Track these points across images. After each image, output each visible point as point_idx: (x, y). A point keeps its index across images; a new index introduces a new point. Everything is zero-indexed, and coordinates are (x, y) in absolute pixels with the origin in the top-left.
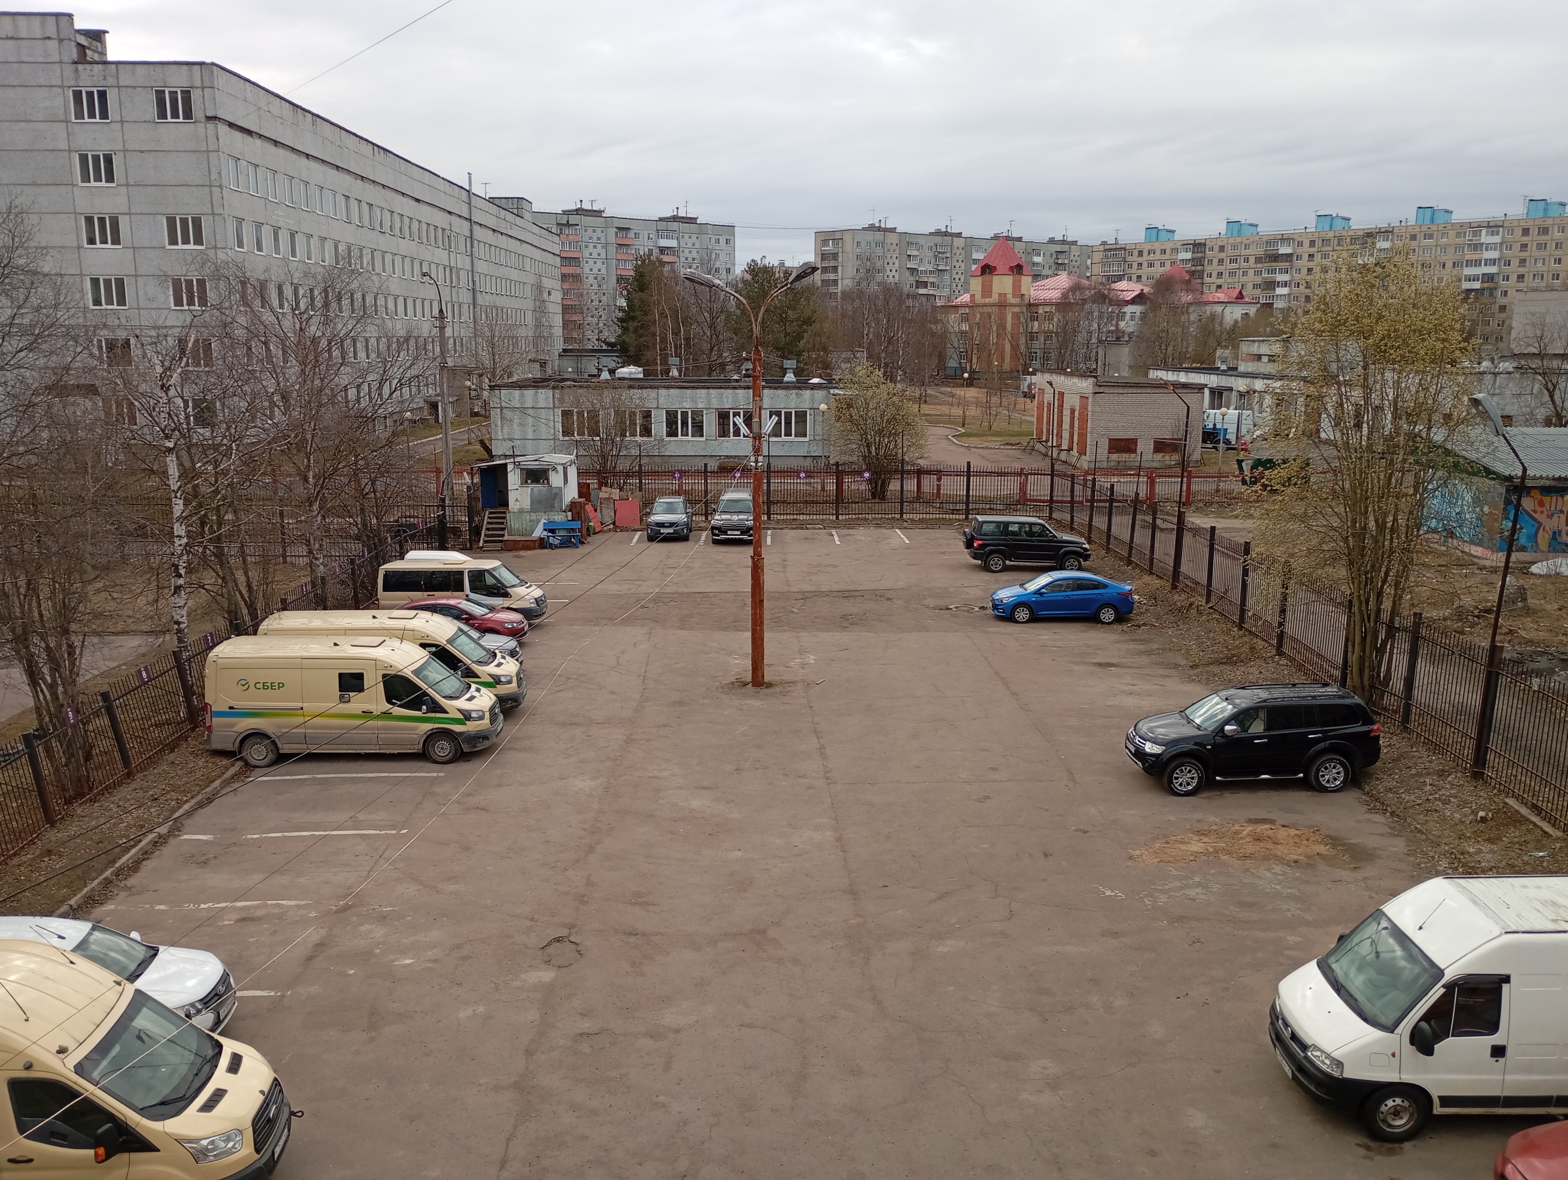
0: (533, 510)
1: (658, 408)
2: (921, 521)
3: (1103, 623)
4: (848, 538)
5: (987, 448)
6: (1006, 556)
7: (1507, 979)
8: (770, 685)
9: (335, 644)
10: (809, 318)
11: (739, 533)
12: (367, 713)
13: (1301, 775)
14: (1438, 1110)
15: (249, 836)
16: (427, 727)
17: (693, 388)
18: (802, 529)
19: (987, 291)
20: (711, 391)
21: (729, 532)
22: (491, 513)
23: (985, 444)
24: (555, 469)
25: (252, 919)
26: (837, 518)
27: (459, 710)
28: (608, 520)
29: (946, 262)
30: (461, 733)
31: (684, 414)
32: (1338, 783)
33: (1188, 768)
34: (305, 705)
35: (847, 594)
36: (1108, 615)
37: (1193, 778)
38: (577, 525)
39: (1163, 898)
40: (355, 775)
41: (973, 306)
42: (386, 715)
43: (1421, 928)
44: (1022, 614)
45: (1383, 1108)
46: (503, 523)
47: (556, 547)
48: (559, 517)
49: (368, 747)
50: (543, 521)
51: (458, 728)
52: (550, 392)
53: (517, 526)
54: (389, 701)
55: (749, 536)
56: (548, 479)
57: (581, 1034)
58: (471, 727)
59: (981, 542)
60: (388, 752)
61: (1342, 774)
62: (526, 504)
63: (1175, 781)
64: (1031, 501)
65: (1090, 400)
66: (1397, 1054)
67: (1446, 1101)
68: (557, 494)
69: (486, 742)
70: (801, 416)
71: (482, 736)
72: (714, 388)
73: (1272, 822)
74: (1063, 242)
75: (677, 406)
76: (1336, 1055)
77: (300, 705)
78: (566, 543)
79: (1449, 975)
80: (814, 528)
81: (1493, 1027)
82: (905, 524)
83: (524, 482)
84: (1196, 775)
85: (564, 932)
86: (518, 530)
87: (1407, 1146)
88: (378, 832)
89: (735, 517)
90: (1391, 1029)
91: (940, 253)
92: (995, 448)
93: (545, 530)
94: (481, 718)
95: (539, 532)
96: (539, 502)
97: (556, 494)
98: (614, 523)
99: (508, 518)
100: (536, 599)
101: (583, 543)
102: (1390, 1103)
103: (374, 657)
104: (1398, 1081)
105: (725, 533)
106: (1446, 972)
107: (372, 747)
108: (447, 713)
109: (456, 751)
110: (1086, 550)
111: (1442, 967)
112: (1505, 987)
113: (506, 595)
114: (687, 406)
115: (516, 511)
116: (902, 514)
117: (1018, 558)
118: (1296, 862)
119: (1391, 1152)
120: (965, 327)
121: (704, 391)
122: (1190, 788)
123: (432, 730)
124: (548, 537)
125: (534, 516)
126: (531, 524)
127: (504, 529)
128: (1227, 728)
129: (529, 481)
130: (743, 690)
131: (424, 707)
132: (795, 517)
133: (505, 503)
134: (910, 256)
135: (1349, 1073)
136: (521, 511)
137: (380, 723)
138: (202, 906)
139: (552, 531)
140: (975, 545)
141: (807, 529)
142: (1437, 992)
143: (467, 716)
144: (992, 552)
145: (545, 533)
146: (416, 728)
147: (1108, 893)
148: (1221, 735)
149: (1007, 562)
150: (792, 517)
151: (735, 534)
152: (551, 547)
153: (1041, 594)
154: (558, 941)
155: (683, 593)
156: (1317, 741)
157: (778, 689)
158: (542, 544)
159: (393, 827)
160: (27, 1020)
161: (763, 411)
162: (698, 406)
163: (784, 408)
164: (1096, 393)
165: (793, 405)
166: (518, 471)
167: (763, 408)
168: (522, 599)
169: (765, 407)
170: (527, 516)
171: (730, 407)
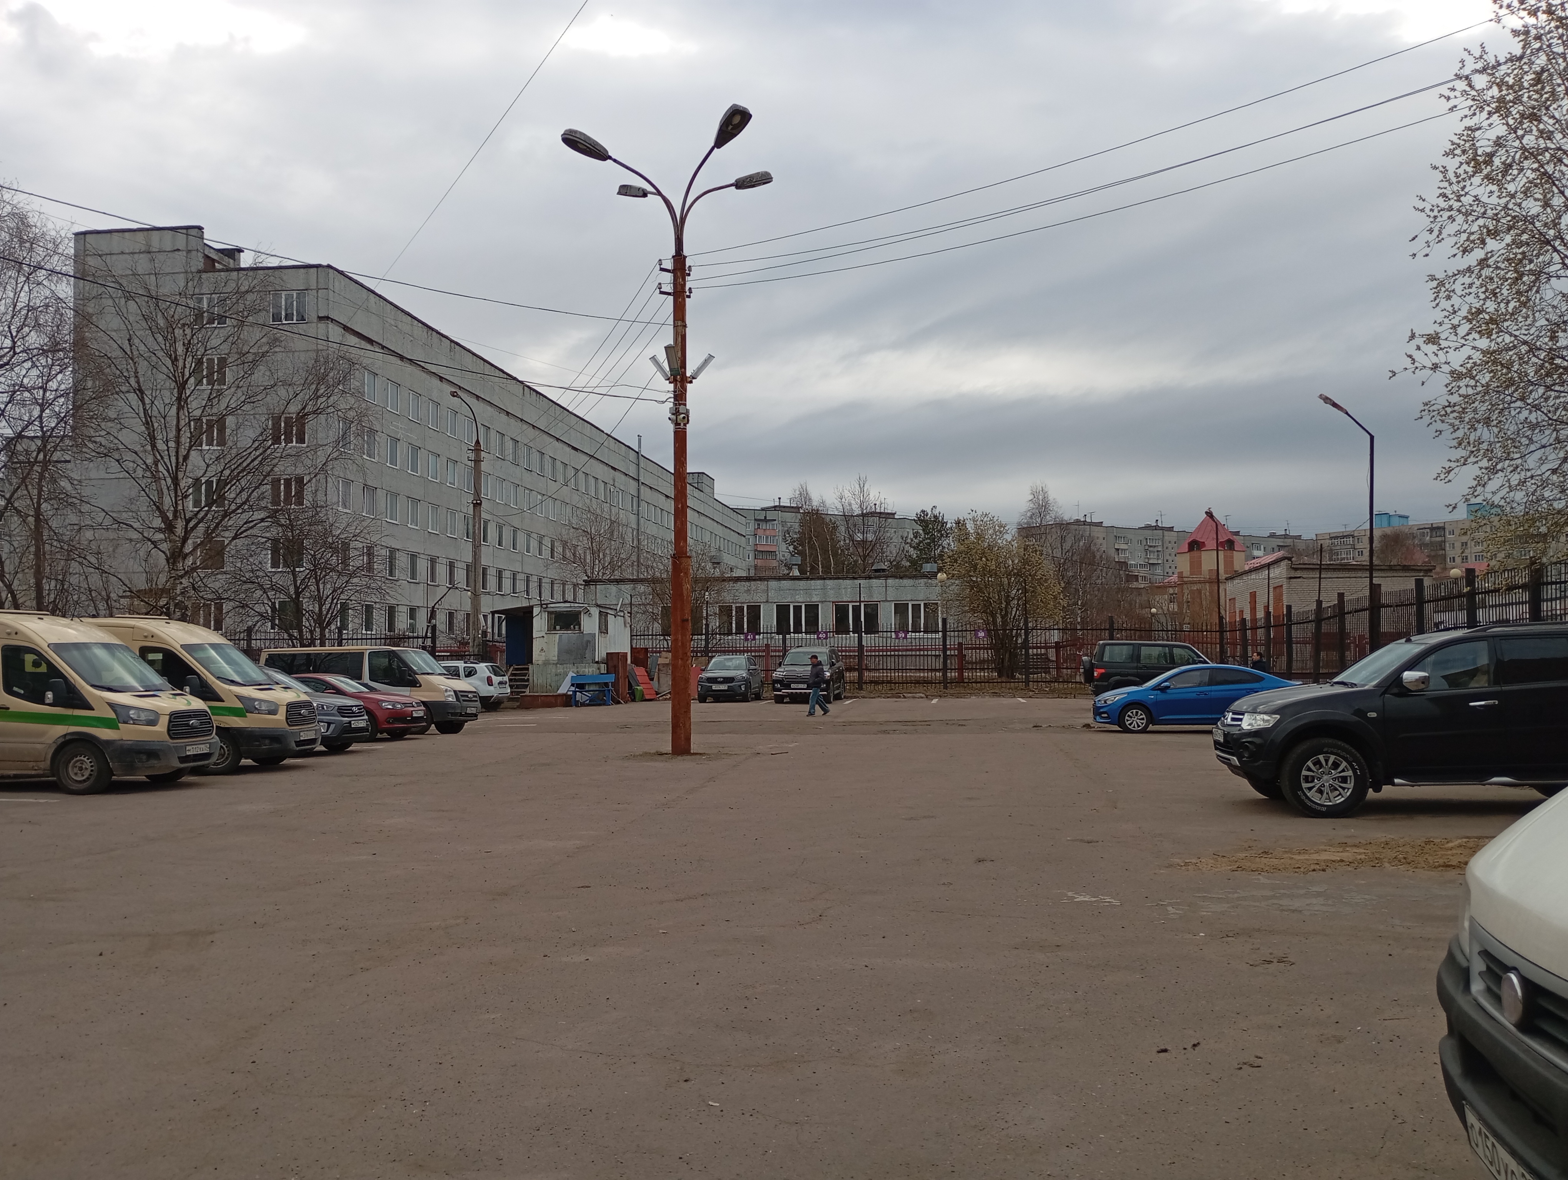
0: (560, 662)
4: (950, 702)
8: (698, 754)
16: (60, 730)
19: (1196, 566)
20: (828, 582)
21: (793, 686)
22: (516, 670)
24: (587, 612)
27: (111, 704)
28: (665, 689)
29: (1158, 556)
30: (109, 743)
31: (797, 609)
33: (1332, 758)
37: (1343, 779)
38: (611, 678)
39: (1216, 907)
41: (1182, 582)
42: (2, 711)
47: (583, 705)
48: (589, 670)
50: (571, 674)
51: (105, 734)
52: (650, 587)
53: (540, 681)
54: (8, 690)
56: (580, 625)
58: (126, 733)
59: (1103, 671)
62: (553, 654)
63: (1305, 785)
65: (1284, 587)
68: (588, 643)
70: (931, 608)
71: (151, 753)
72: (830, 578)
74: (1286, 536)
75: (789, 600)
78: (595, 702)
80: (912, 697)
82: (1031, 694)
83: (552, 628)
84: (1350, 773)
86: (543, 684)
93: (573, 685)
94: (151, 724)
95: (565, 688)
96: (569, 652)
97: (588, 642)
99: (530, 671)
100: (455, 692)
101: (618, 702)
105: (788, 687)
109: (100, 772)
113: (414, 684)
114: (801, 600)
115: (540, 663)
116: (1027, 683)
120: (1174, 607)
121: (819, 582)
122: (1339, 800)
123: (65, 735)
124: (576, 693)
125: (560, 669)
126: (557, 678)
127: (527, 686)
128: (1408, 675)
129: (558, 627)
131: (50, 695)
133: (528, 656)
134: (1118, 550)
136: (546, 663)
139: (581, 686)
140: (1096, 674)
143: (126, 717)
145: (573, 689)
146: (42, 734)
148: (1395, 690)
152: (578, 704)
158: (568, 701)
161: (887, 604)
162: (813, 600)
163: (912, 600)
164: (1291, 578)
165: (921, 597)
166: (545, 615)
167: (886, 601)
168: (433, 688)
169: (889, 599)
170: (552, 670)
171: (849, 600)
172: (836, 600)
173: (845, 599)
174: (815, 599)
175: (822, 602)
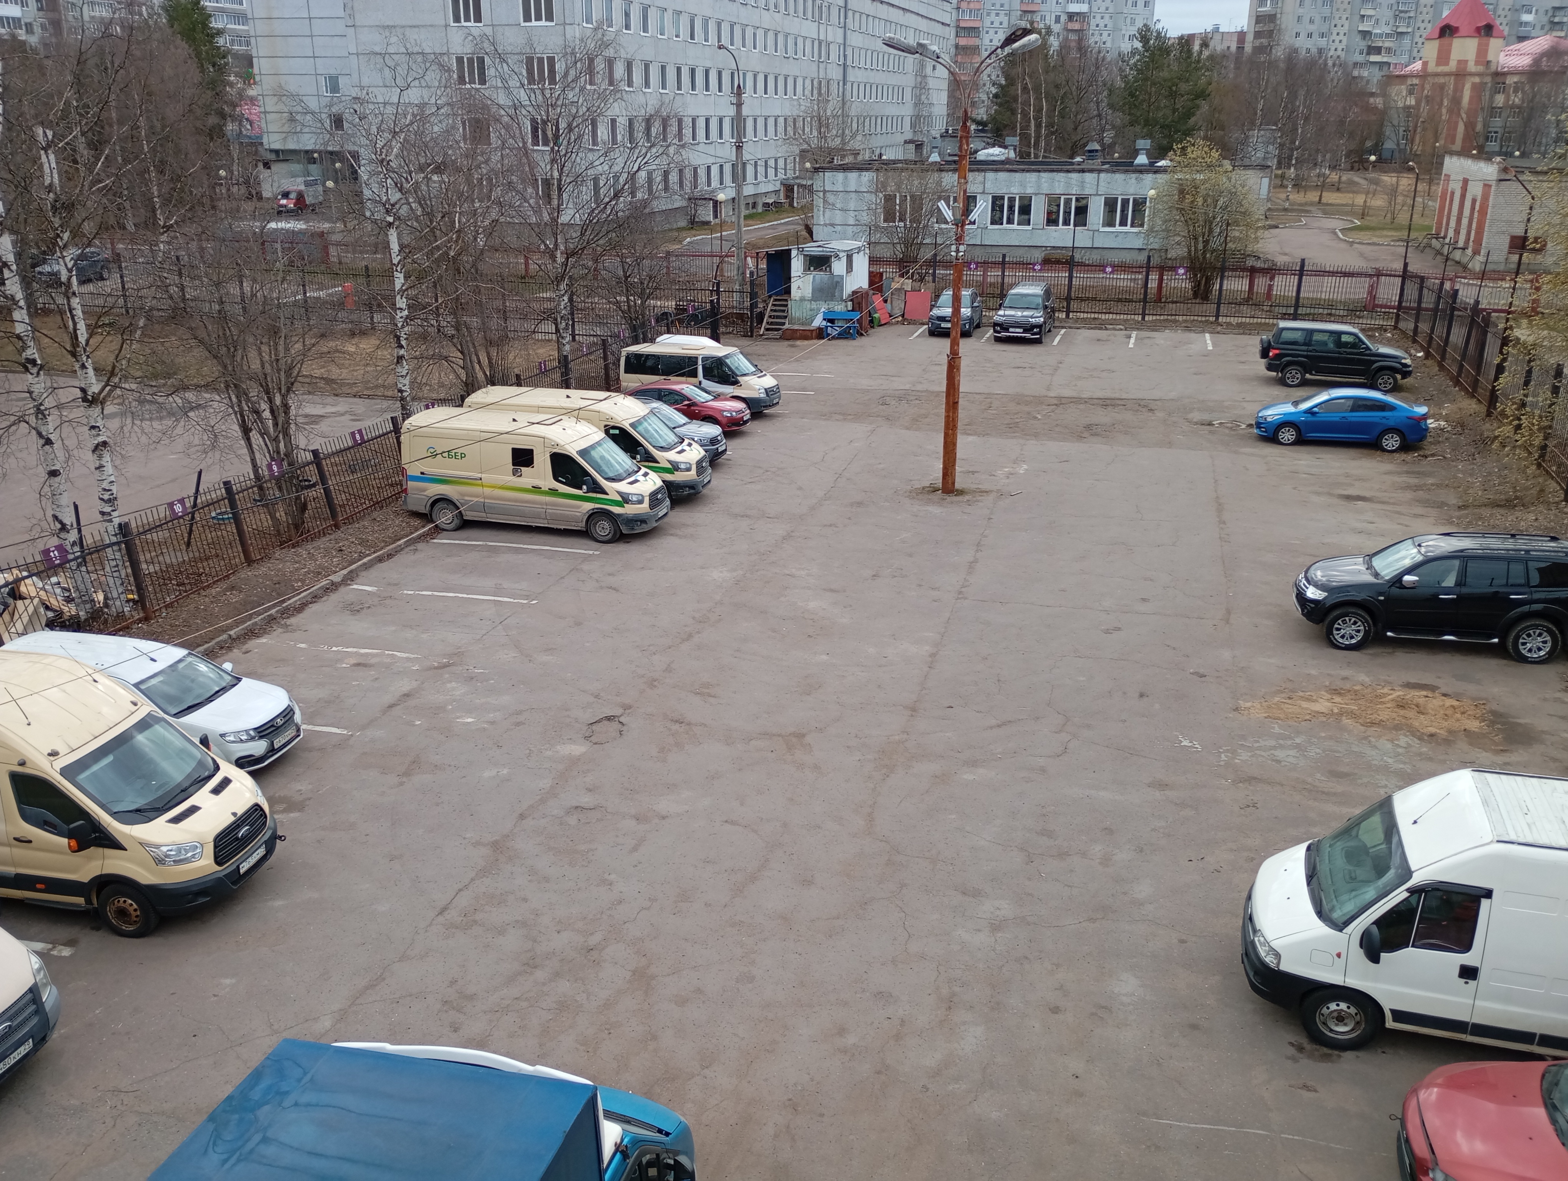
0: (814, 298)
1: (983, 193)
2: (1239, 325)
3: (1384, 450)
4: (1146, 341)
5: (1374, 244)
6: (1306, 369)
7: (1488, 894)
8: (961, 492)
9: (514, 420)
10: (1203, 91)
11: (1021, 330)
12: (536, 489)
13: (1496, 640)
14: (1390, 1024)
15: (405, 592)
17: (1023, 170)
18: (1101, 329)
19: (1443, 57)
20: (1042, 174)
21: (1011, 330)
22: (776, 300)
23: (1375, 240)
24: (838, 256)
25: (365, 665)
26: (1143, 319)
27: (618, 492)
28: (897, 312)
29: (1409, 23)
30: (620, 515)
31: (1012, 200)
32: (1542, 653)
33: (1353, 619)
34: (483, 476)
35: (1108, 402)
36: (1392, 442)
37: (1358, 631)
38: (857, 316)
39: (1244, 755)
40: (521, 546)
41: (1424, 75)
42: (553, 492)
43: (1415, 822)
44: (1288, 435)
45: (1325, 1011)
46: (783, 311)
47: (834, 338)
48: (839, 307)
49: (537, 520)
50: (823, 310)
51: (616, 510)
52: (874, 174)
53: (797, 315)
54: (556, 478)
55: (1033, 334)
56: (830, 267)
57: (577, 807)
58: (629, 510)
59: (1277, 352)
60: (555, 527)
61: (1549, 644)
62: (808, 292)
63: (1335, 632)
64: (1381, 306)
65: (1493, 188)
66: (1343, 956)
67: (1398, 1015)
68: (837, 284)
69: (644, 525)
70: (1139, 204)
71: (640, 520)
72: (1045, 171)
73: (1433, 688)
75: (1004, 191)
76: (1275, 944)
77: (479, 475)
78: (845, 335)
79: (1416, 880)
80: (1114, 329)
81: (1466, 946)
82: (1219, 328)
83: (807, 269)
84: (1362, 628)
85: (617, 711)
86: (799, 319)
87: (1349, 1055)
88: (512, 600)
89: (1019, 314)
90: (1340, 926)
91: (1402, 12)
92: (1382, 245)
93: (824, 319)
94: (640, 502)
95: (818, 322)
96: (821, 290)
97: (837, 282)
98: (903, 316)
99: (790, 306)
100: (766, 389)
101: (862, 335)
102: (1333, 1006)
103: (543, 435)
104: (1342, 984)
105: (1007, 330)
106: (1414, 875)
107: (541, 521)
108: (607, 494)
109: (615, 531)
110: (1405, 365)
111: (1413, 869)
112: (1485, 903)
113: (735, 383)
114: (1015, 191)
115: (797, 298)
116: (1217, 316)
117: (1319, 371)
118: (1432, 735)
119: (1325, 1058)
120: (1411, 101)
121: (1035, 175)
122: (1353, 641)
123: (593, 509)
124: (827, 327)
125: (814, 305)
126: (811, 313)
127: (786, 317)
128: (1407, 578)
129: (812, 268)
130: (931, 496)
131: (585, 487)
132: (1096, 316)
133: (788, 291)
134: (1363, 16)
135: (1285, 967)
136: (802, 299)
137: (548, 499)
138: (334, 649)
139: (832, 321)
140: (1271, 354)
141: (1106, 329)
142: (1399, 895)
143: (625, 499)
144: (1289, 364)
145: (824, 323)
146: (579, 507)
147: (1185, 743)
148: (1398, 585)
149: (1308, 376)
150: (1093, 316)
151: (1017, 332)
152: (829, 337)
153: (1314, 414)
154: (609, 720)
155: (933, 392)
156: (1520, 603)
157: (967, 498)
158: (821, 334)
159: (527, 597)
160: (29, 724)
163: (1122, 194)
165: (1132, 191)
166: (801, 258)
168: (751, 388)
169: (1099, 193)
170: (807, 305)
171: (1061, 193)
172: (1049, 192)
173: (1058, 192)
174: (1029, 191)
175: (1036, 194)
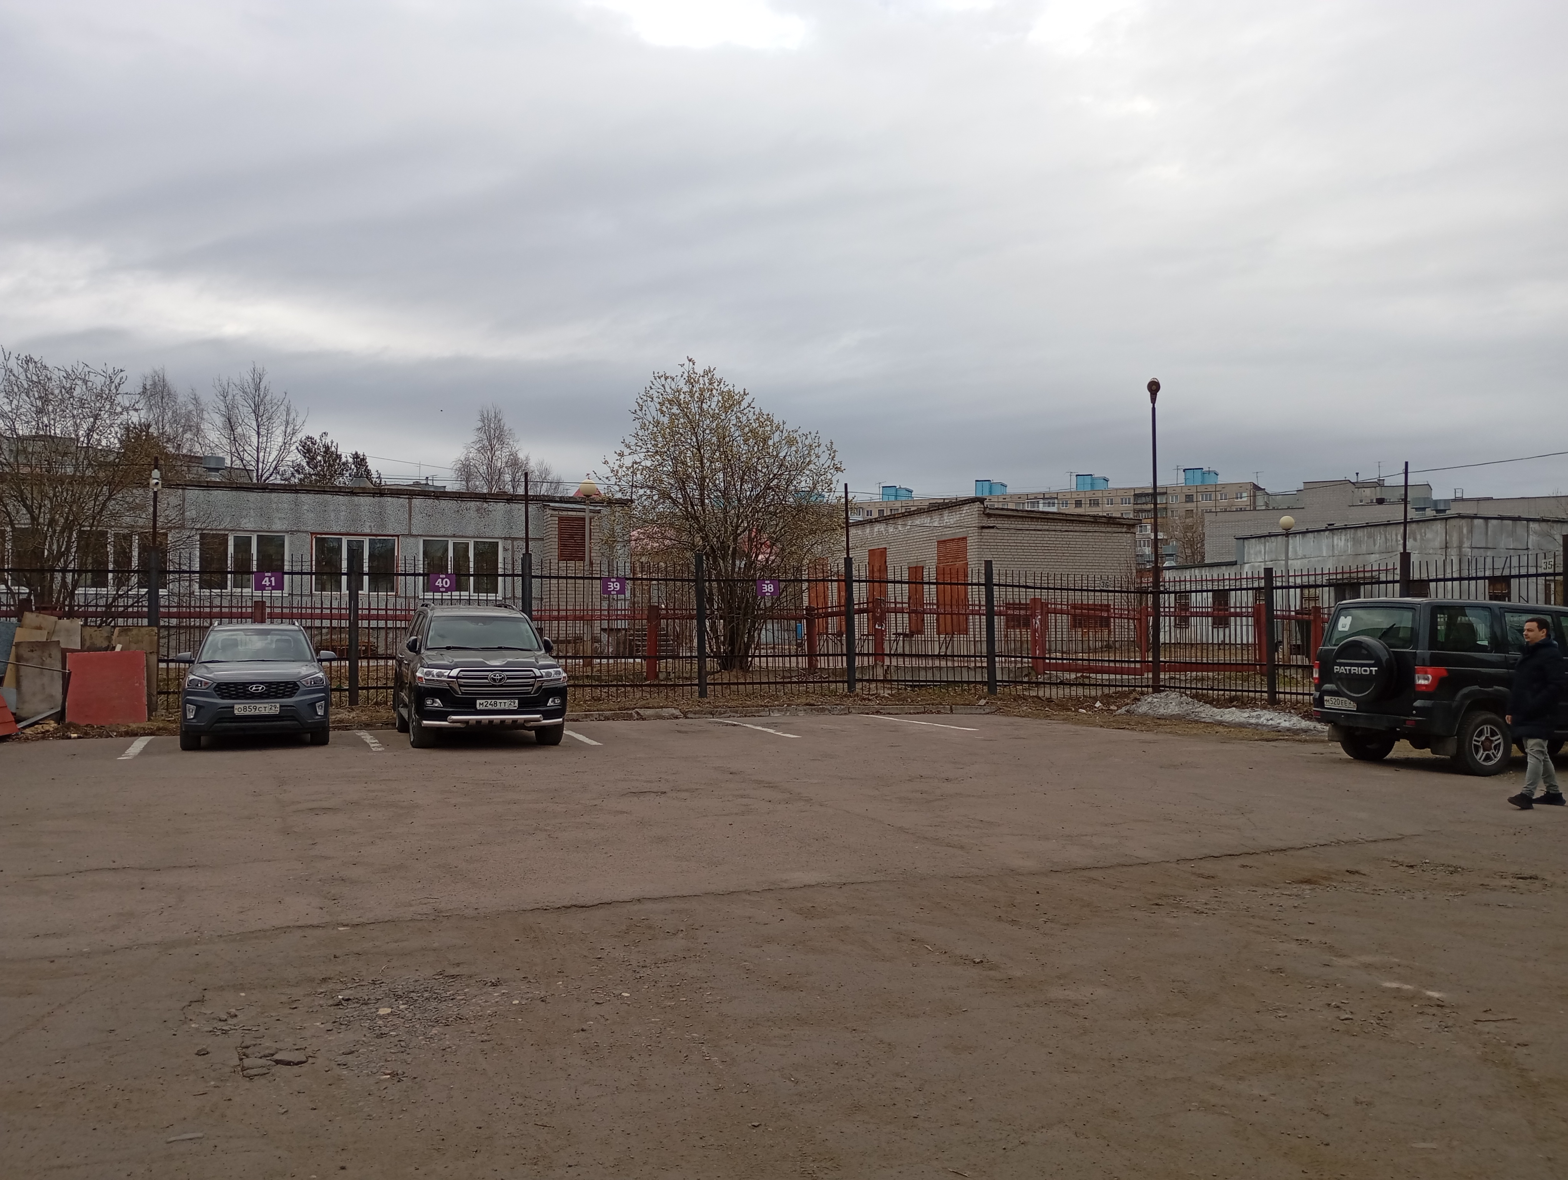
1: (181, 527)
2: (898, 697)
11: (514, 704)
21: (480, 704)
28: (40, 708)
31: (242, 542)
55: (547, 715)
70: (487, 553)
98: (60, 717)
105: (468, 705)
121: (288, 497)
151: (498, 711)
161: (412, 540)
162: (275, 527)
163: (454, 536)
164: (983, 527)
167: (411, 535)
169: (414, 532)
171: (343, 531)
172: (318, 529)
173: (335, 529)
174: (278, 525)
175: (292, 532)
